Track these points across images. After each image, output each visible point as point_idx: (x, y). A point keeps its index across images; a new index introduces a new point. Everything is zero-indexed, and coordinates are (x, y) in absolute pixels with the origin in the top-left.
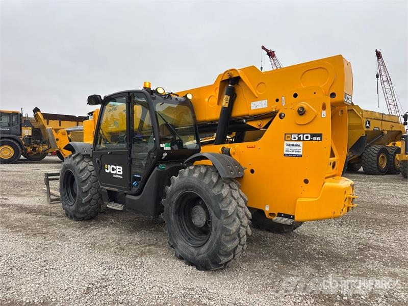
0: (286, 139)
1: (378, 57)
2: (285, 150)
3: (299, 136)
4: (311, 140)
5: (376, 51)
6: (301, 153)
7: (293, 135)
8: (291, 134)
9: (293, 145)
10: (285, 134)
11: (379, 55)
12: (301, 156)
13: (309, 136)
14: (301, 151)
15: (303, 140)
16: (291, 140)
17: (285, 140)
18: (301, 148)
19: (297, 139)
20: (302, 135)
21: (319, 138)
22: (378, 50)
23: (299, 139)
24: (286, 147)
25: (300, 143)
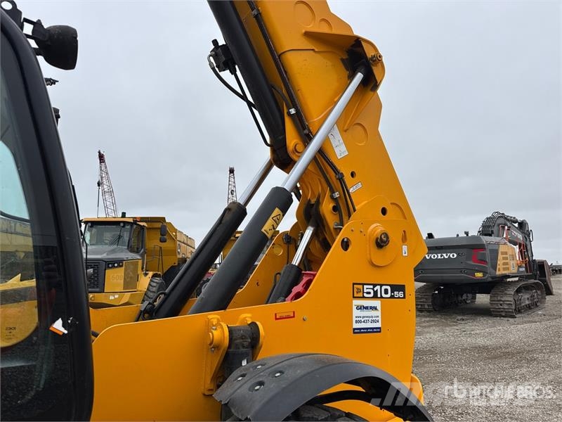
0: (355, 295)
1: (100, 160)
2: (354, 319)
3: (375, 289)
4: (392, 297)
5: (99, 152)
6: (378, 325)
7: (365, 287)
8: (363, 284)
9: (366, 308)
10: (354, 284)
11: (101, 157)
12: (378, 330)
13: (389, 288)
14: (380, 319)
15: (382, 297)
16: (364, 297)
17: (354, 297)
18: (378, 313)
19: (372, 295)
20: (378, 287)
21: (401, 294)
22: (102, 152)
23: (375, 296)
24: (356, 313)
25: (377, 303)
